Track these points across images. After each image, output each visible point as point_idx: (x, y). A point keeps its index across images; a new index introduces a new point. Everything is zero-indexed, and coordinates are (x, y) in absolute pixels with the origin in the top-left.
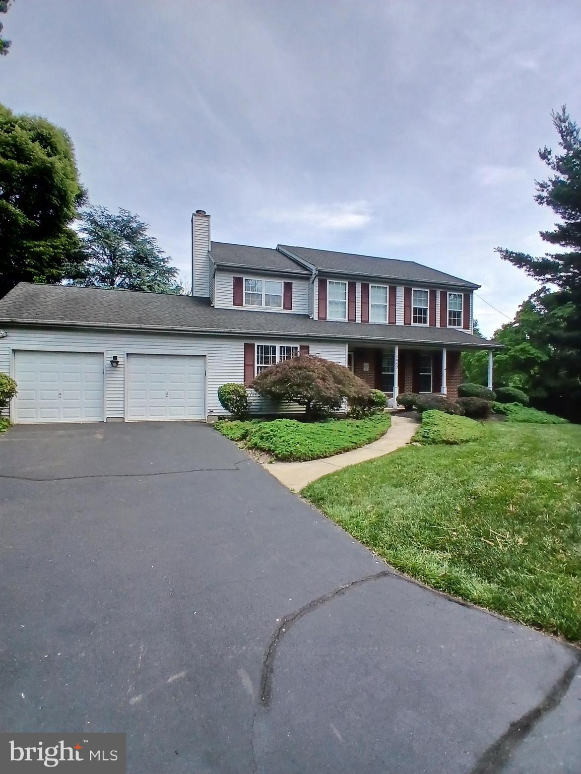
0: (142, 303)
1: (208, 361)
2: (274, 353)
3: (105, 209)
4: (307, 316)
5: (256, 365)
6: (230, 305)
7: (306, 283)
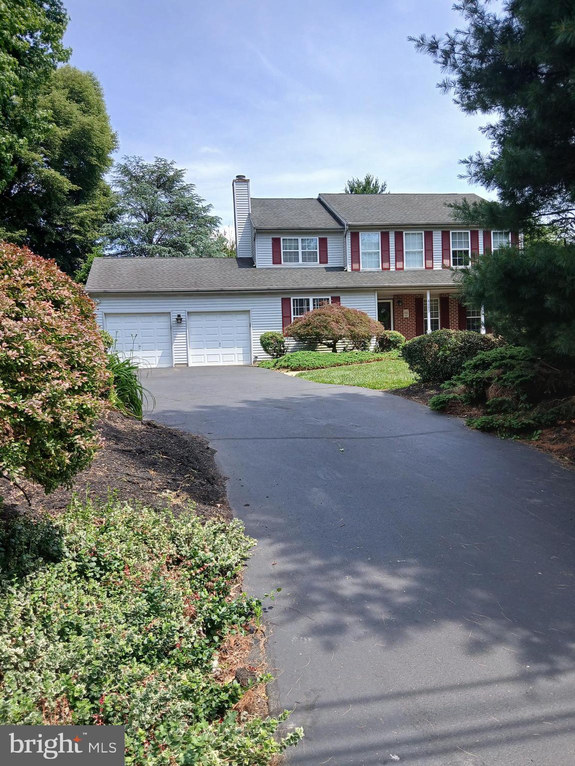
0: (195, 268)
1: (251, 315)
2: (308, 305)
3: (139, 159)
4: (342, 269)
5: (293, 316)
6: (270, 264)
7: (339, 237)
